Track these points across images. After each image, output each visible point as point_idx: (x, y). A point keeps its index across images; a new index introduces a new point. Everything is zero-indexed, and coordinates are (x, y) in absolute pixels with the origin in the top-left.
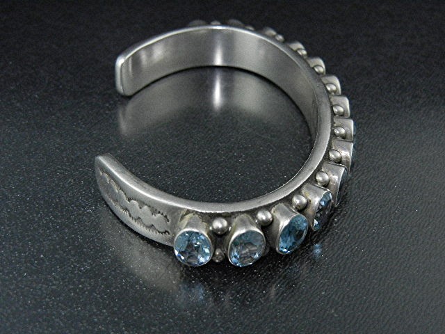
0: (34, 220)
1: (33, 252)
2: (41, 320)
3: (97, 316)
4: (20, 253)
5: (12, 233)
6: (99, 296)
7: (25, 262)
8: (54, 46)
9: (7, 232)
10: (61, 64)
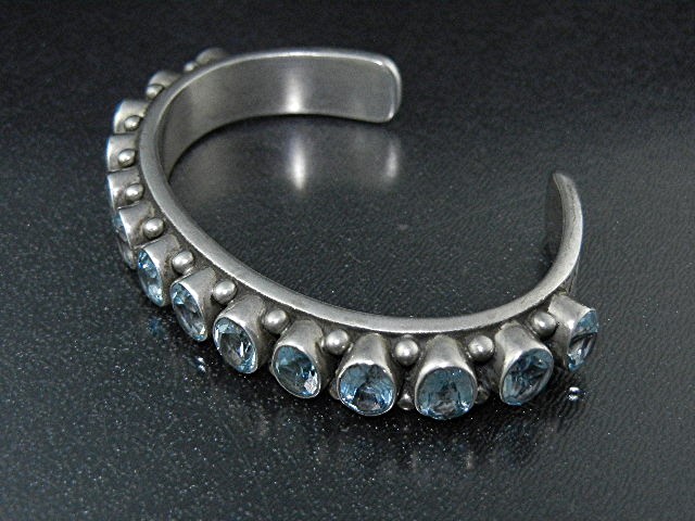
2: (109, 394)
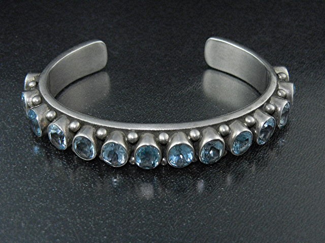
0: (22, 143)
1: (20, 164)
3: (59, 208)
4: (11, 165)
5: (7, 151)
6: (62, 195)
7: (14, 171)
8: (48, 26)
9: (3, 150)
10: (52, 38)
